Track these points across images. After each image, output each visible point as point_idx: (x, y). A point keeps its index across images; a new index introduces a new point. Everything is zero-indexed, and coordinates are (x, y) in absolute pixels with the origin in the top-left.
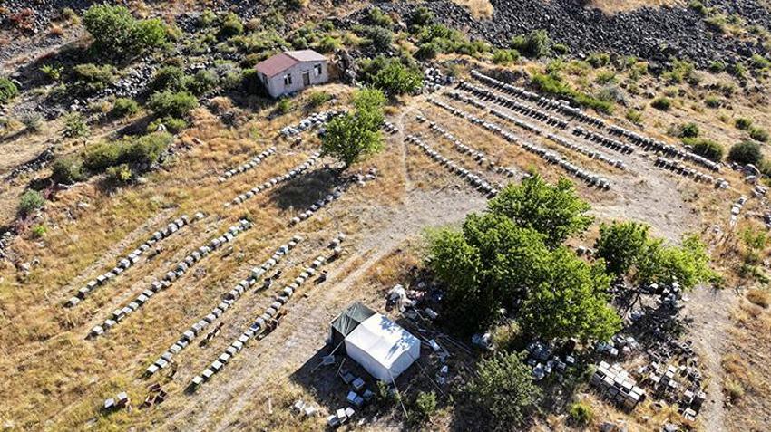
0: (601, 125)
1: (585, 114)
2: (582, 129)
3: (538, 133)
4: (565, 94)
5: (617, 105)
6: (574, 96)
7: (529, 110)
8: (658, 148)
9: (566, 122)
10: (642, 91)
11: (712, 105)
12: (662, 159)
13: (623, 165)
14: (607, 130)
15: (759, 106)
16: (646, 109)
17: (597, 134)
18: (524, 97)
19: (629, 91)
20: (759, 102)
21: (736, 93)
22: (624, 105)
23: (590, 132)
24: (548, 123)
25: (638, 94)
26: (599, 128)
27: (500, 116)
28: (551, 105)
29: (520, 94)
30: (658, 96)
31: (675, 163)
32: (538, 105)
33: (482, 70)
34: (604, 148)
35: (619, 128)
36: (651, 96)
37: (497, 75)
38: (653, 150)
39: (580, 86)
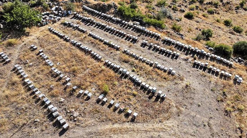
0: (158, 38)
1: (148, 31)
2: (147, 42)
3: (118, 49)
4: (137, 17)
5: (167, 20)
6: (142, 18)
7: (114, 31)
8: (193, 52)
9: (137, 38)
10: (179, 8)
11: (211, 13)
12: (197, 61)
13: (174, 71)
14: (162, 40)
15: (230, 11)
16: (182, 20)
17: (156, 45)
18: (113, 21)
19: (173, 9)
20: (230, 9)
21: (220, 6)
22: (171, 19)
23: (152, 44)
24: (126, 39)
25: (177, 11)
26: (157, 40)
27: (95, 38)
28: (128, 26)
29: (110, 19)
30: (187, 11)
31: (206, 65)
32: (121, 26)
33: (90, 5)
34: (161, 56)
35: (169, 39)
36: (183, 11)
37: (98, 7)
38: (190, 54)
39: (147, 10)
